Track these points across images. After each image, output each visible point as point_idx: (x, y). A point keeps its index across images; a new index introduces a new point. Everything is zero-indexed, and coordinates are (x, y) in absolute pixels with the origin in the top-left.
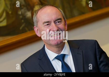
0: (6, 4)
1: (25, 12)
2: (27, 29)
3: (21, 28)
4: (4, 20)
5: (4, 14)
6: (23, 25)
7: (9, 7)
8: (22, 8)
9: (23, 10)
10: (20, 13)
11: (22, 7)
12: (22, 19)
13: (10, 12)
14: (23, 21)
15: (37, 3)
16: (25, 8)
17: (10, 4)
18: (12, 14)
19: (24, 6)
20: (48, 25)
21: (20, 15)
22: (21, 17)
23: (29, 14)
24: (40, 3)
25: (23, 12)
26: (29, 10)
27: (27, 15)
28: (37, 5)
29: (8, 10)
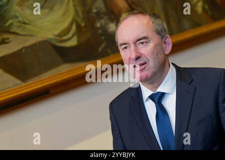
0: (76, 11)
1: (106, 24)
2: (109, 51)
3: (100, 50)
4: (73, 36)
5: (74, 28)
6: (104, 45)
7: (81, 16)
8: (102, 18)
9: (103, 21)
10: (98, 25)
11: (102, 16)
12: (101, 35)
13: (83, 25)
14: (103, 38)
15: (125, 10)
16: (106, 17)
17: (83, 12)
18: (85, 27)
19: (104, 13)
21: (98, 29)
22: (100, 31)
23: (112, 27)
24: (129, 9)
25: (103, 24)
26: (112, 22)
27: (109, 28)
28: (125, 12)
29: (80, 21)
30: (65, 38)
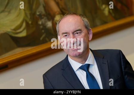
0: (26, 14)
1: (46, 22)
2: (47, 39)
3: (41, 39)
4: (24, 30)
5: (24, 25)
6: (44, 36)
7: (29, 17)
8: (43, 18)
9: (43, 20)
10: (40, 23)
11: (43, 17)
12: (42, 29)
13: (30, 22)
14: (43, 31)
15: (57, 13)
16: (45, 18)
17: (30, 14)
18: (32, 24)
19: (44, 15)
20: (66, 36)
21: (40, 25)
22: (41, 27)
23: (49, 24)
24: (61, 12)
25: (43, 22)
26: (49, 20)
27: (48, 25)
28: (58, 14)
29: (28, 20)
30: (18, 31)
